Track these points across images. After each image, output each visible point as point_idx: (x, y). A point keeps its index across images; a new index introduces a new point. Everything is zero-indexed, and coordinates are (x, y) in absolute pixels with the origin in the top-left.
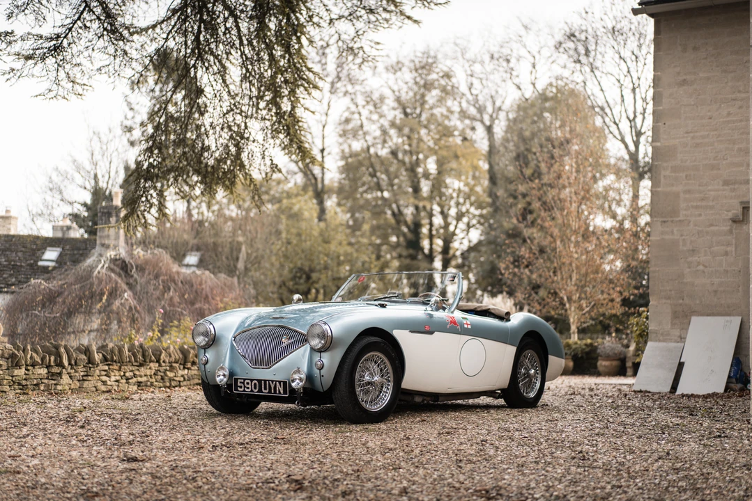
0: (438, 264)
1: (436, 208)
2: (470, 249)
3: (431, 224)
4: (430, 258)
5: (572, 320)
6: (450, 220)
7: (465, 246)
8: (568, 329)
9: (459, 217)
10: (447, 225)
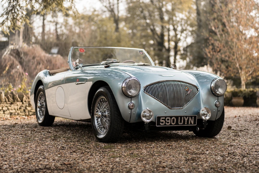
0: (172, 53)
1: (171, 27)
2: (187, 47)
3: (169, 35)
4: (169, 50)
5: (242, 79)
6: (177, 32)
7: (185, 45)
8: (240, 83)
9: (182, 31)
10: (176, 35)
